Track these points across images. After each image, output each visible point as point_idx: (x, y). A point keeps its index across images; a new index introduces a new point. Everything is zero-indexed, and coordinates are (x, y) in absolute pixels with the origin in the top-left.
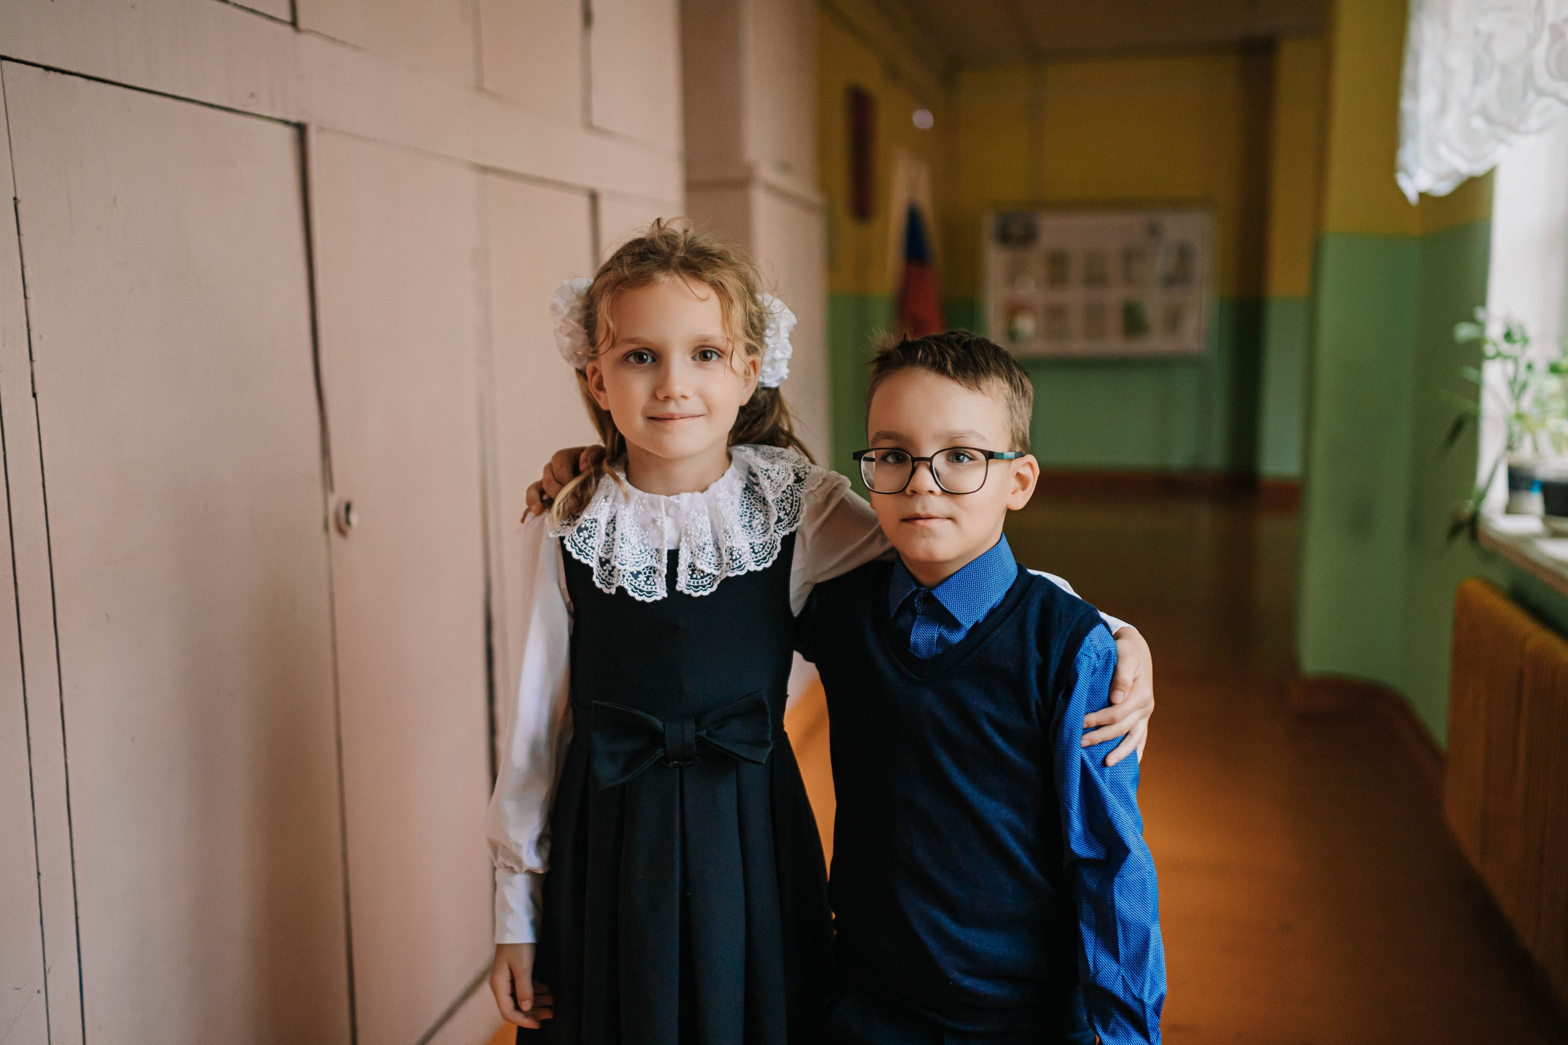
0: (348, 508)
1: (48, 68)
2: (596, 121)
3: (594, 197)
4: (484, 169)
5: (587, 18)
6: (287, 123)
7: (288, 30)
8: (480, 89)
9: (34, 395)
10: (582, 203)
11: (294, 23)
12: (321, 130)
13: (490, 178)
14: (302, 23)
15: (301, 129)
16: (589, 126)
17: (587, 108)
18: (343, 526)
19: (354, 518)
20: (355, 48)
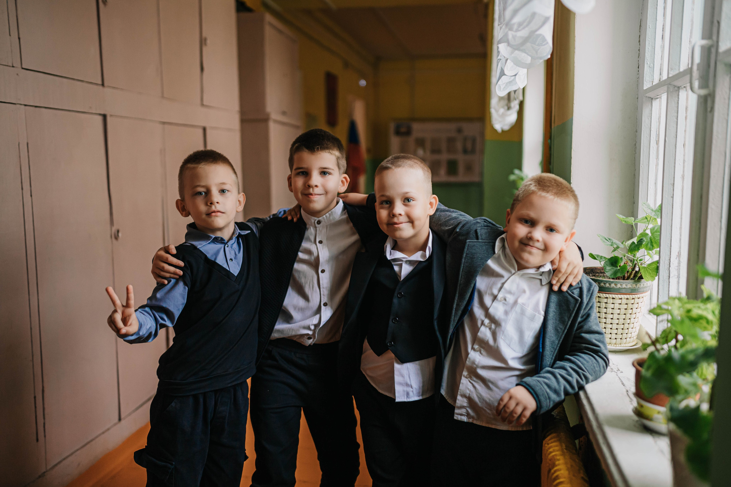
0: (118, 231)
1: (36, 107)
2: (205, 103)
3: (204, 129)
4: (164, 123)
5: (202, 69)
6: (100, 114)
7: (101, 87)
8: (163, 97)
9: (31, 196)
10: (200, 132)
11: (103, 85)
12: (111, 116)
13: (166, 126)
14: (106, 84)
15: (104, 117)
16: (202, 105)
17: (202, 99)
18: (116, 238)
19: (120, 235)
20: (122, 89)
